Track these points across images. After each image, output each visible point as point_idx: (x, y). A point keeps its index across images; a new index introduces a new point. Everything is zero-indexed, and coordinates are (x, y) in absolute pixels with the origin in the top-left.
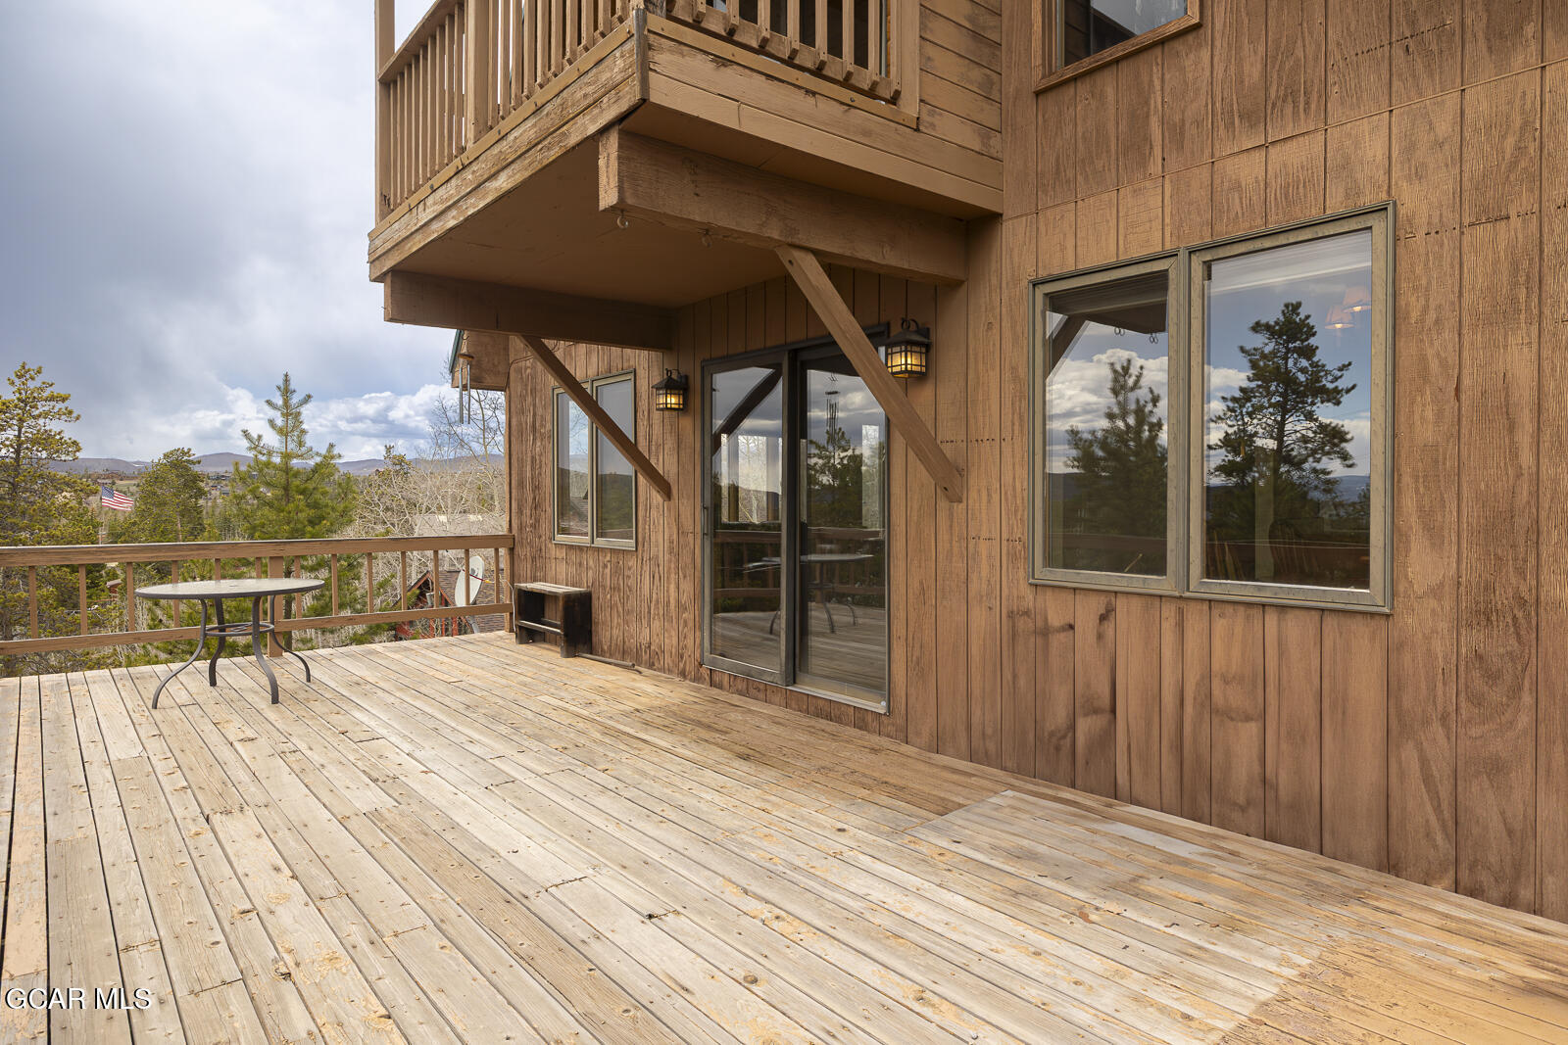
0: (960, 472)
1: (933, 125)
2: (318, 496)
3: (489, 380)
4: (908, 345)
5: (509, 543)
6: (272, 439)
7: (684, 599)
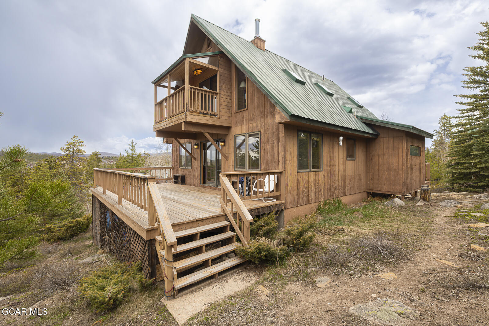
0: (228, 157)
1: (221, 118)
2: (138, 161)
3: (169, 142)
4: (222, 142)
5: (173, 168)
6: (130, 152)
7: (198, 175)
